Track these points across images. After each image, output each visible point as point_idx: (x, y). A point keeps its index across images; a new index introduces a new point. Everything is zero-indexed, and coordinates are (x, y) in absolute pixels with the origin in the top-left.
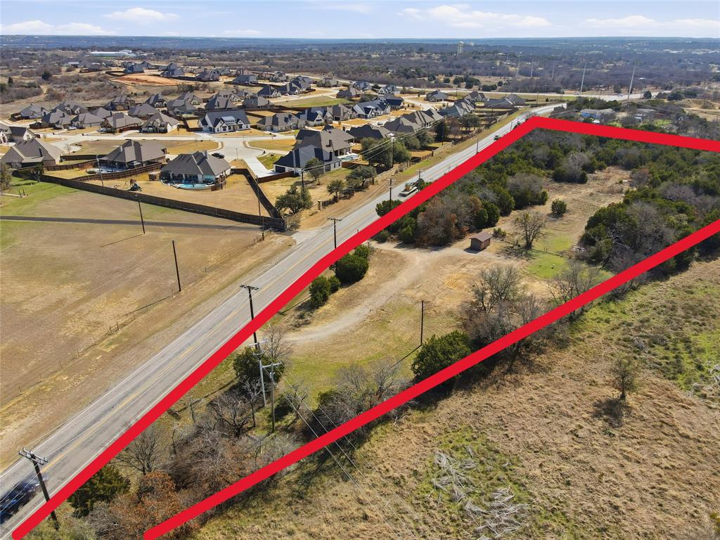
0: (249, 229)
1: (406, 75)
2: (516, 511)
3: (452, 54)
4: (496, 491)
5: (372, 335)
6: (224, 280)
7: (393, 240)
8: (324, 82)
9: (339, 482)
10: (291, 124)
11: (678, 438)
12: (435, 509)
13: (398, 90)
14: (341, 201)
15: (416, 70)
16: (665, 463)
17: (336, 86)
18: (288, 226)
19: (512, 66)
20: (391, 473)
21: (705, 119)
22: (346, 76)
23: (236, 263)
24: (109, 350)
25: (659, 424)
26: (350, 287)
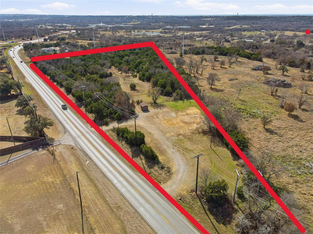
7: (111, 122)
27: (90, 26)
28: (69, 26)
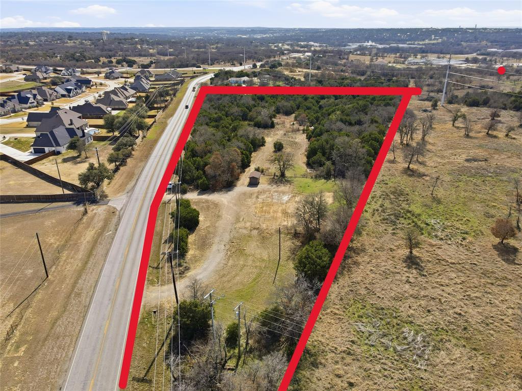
0: (63, 207)
1: (74, 59)
2: (422, 339)
3: (99, 40)
4: (403, 332)
5: (241, 263)
6: (81, 255)
7: (192, 190)
8: (4, 68)
9: (314, 370)
10: (9, 108)
11: (451, 265)
12: (382, 359)
13: (78, 72)
14: (121, 168)
15: (81, 54)
16: (459, 281)
17: (17, 71)
18: (99, 197)
19: (150, 49)
20: (340, 349)
21: (300, 79)
22: (19, 62)
23: (79, 238)
24: (21, 353)
25: (437, 261)
26: (195, 233)
27: (350, 46)
28: (316, 46)
